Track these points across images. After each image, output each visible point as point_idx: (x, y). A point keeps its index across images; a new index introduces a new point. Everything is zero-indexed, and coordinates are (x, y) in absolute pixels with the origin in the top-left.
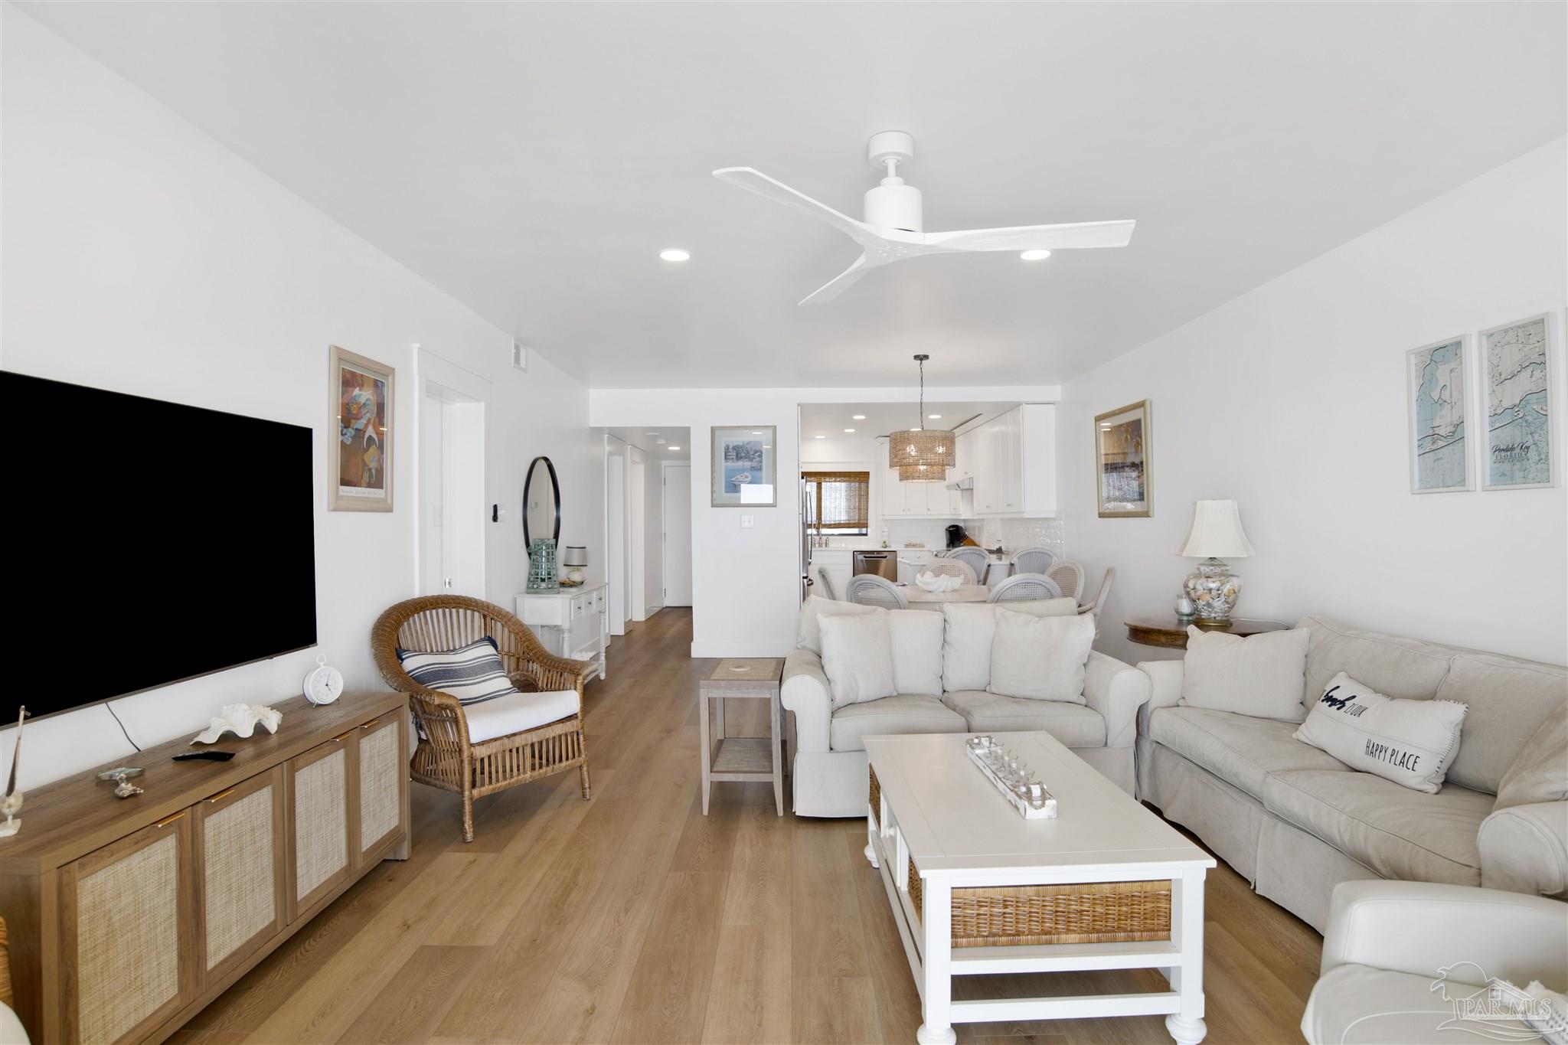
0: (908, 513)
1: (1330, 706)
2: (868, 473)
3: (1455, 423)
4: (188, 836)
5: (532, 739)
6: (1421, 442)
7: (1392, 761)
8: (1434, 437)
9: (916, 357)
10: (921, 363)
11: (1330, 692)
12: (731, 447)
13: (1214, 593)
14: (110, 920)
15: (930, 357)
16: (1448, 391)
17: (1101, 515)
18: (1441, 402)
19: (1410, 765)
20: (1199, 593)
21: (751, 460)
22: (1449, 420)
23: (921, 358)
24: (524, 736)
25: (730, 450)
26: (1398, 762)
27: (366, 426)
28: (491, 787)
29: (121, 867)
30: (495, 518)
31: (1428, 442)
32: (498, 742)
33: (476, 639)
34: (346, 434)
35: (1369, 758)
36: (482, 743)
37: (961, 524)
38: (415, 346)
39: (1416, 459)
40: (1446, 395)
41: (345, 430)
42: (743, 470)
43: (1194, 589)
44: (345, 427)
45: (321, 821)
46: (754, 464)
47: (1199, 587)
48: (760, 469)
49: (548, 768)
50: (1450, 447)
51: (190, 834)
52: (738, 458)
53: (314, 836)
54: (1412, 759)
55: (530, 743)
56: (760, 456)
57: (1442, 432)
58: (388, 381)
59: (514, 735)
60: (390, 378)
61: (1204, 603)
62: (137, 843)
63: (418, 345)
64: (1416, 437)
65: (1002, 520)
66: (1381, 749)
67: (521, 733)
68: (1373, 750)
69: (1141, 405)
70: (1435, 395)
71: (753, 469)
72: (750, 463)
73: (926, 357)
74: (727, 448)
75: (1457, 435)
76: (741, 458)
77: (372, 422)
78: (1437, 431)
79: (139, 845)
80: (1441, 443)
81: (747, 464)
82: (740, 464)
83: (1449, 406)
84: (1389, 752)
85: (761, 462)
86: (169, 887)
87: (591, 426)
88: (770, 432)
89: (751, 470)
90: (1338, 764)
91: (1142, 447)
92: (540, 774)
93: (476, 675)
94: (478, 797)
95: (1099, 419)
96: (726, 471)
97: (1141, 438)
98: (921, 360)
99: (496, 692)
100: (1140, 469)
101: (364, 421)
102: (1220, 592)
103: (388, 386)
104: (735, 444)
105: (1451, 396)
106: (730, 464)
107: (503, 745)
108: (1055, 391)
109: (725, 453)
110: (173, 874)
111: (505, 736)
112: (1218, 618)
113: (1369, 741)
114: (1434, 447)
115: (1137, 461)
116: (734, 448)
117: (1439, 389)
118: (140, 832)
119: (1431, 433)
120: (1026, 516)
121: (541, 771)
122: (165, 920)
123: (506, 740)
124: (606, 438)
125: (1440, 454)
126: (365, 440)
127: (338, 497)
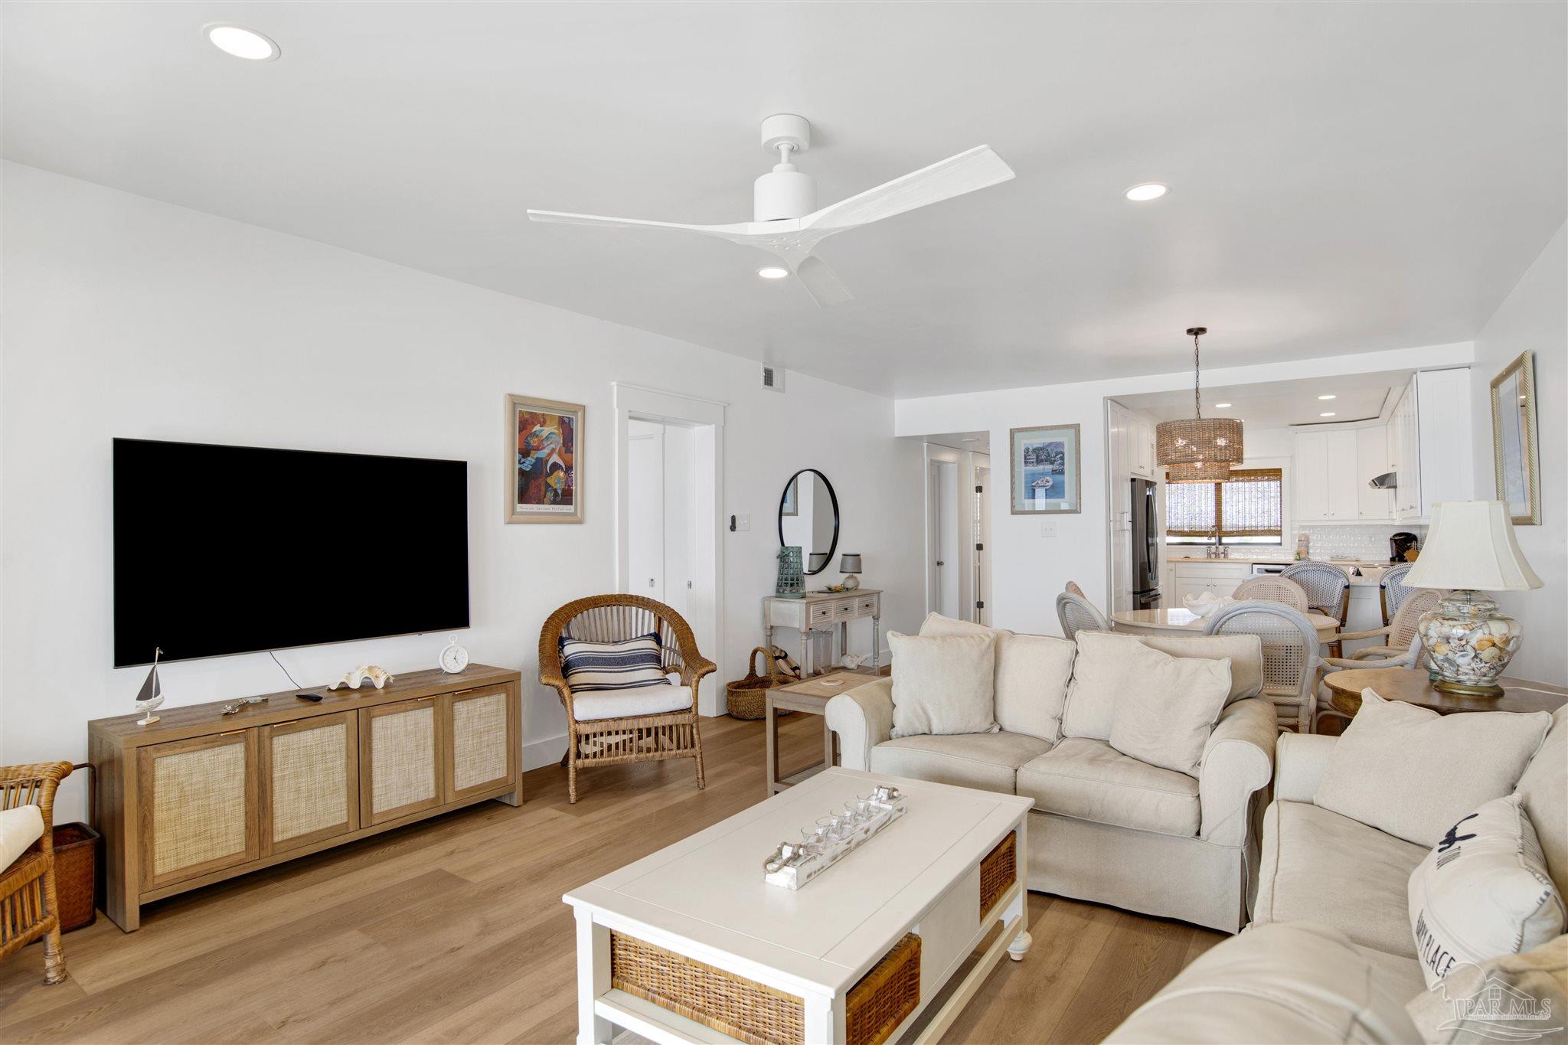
0: (1332, 518)
2: (1280, 470)
4: (254, 747)
5: (639, 724)
9: (1190, 331)
10: (1196, 338)
12: (1031, 449)
13: (1454, 643)
14: (183, 788)
15: (1208, 331)
21: (1052, 463)
23: (1195, 332)
24: (630, 721)
25: (1030, 453)
27: (550, 455)
28: (594, 760)
29: (193, 757)
30: (733, 528)
32: (603, 724)
33: (645, 633)
34: (524, 462)
36: (587, 722)
38: (614, 383)
41: (523, 460)
42: (1044, 474)
44: (523, 457)
45: (403, 759)
46: (1056, 467)
47: (1432, 633)
48: (1062, 472)
49: (656, 753)
51: (257, 745)
52: (1039, 461)
53: (394, 768)
55: (636, 727)
56: (1062, 458)
58: (577, 417)
59: (621, 719)
60: (580, 414)
62: (206, 743)
63: (615, 383)
67: (628, 718)
71: (1054, 472)
72: (1051, 466)
73: (1202, 330)
74: (1027, 451)
76: (1042, 461)
77: (557, 451)
79: (208, 745)
81: (1049, 467)
82: (1041, 467)
85: (1063, 464)
86: (238, 778)
87: (897, 434)
88: (1072, 431)
89: (1053, 474)
92: (647, 757)
93: (625, 664)
94: (582, 767)
96: (1026, 475)
98: (1196, 334)
99: (643, 681)
101: (547, 451)
102: (1463, 642)
103: (577, 421)
104: (1035, 446)
106: (1030, 468)
107: (607, 726)
109: (1025, 456)
110: (241, 770)
111: (611, 719)
116: (1034, 450)
118: (208, 737)
121: (648, 754)
122: (235, 798)
123: (611, 723)
124: (925, 446)
126: (549, 466)
127: (513, 512)
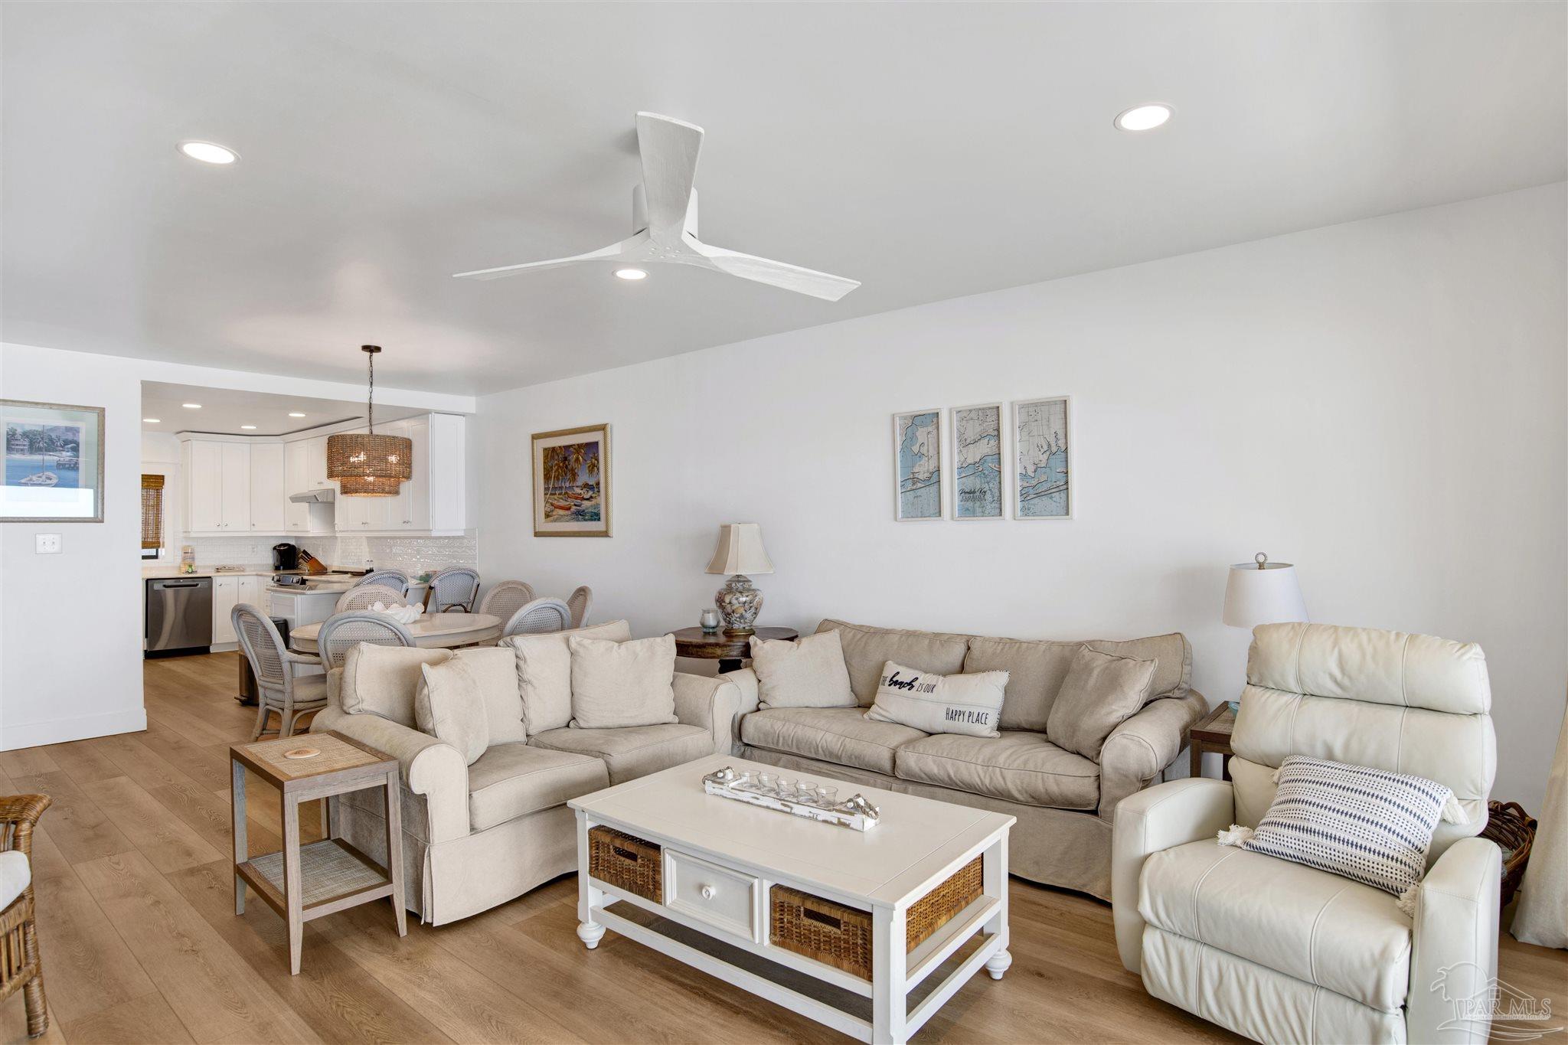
0: (225, 529)
1: (899, 688)
2: (162, 477)
3: (931, 471)
6: (903, 483)
7: (970, 720)
8: (914, 480)
9: (366, 348)
10: (371, 356)
11: (894, 676)
12: (18, 431)
13: (747, 605)
15: (382, 350)
16: (926, 447)
17: (537, 534)
18: (920, 455)
19: (983, 722)
20: (734, 607)
21: (58, 454)
22: (926, 469)
23: (371, 349)
25: (18, 437)
26: (974, 720)
31: (909, 485)
35: (950, 722)
37: (292, 542)
39: (899, 496)
40: (924, 450)
43: (730, 603)
46: (64, 460)
47: (734, 601)
48: (73, 468)
50: (928, 488)
52: (33, 449)
54: (984, 716)
56: (75, 449)
57: (921, 477)
61: (738, 615)
64: (899, 479)
65: (368, 537)
66: (961, 713)
68: (952, 715)
69: (602, 428)
70: (916, 449)
71: (61, 466)
73: (378, 349)
75: (934, 478)
76: (39, 450)
78: (916, 475)
80: (919, 485)
83: (926, 459)
84: (967, 715)
85: (76, 457)
88: (92, 417)
90: (919, 732)
91: (598, 469)
95: (535, 437)
97: (597, 460)
98: (372, 351)
100: (596, 490)
104: (27, 429)
105: (928, 451)
108: (468, 403)
109: (9, 440)
112: (747, 628)
113: (948, 709)
114: (914, 487)
115: (592, 482)
116: (26, 434)
117: (918, 445)
119: (912, 476)
120: (434, 534)
125: (919, 492)
